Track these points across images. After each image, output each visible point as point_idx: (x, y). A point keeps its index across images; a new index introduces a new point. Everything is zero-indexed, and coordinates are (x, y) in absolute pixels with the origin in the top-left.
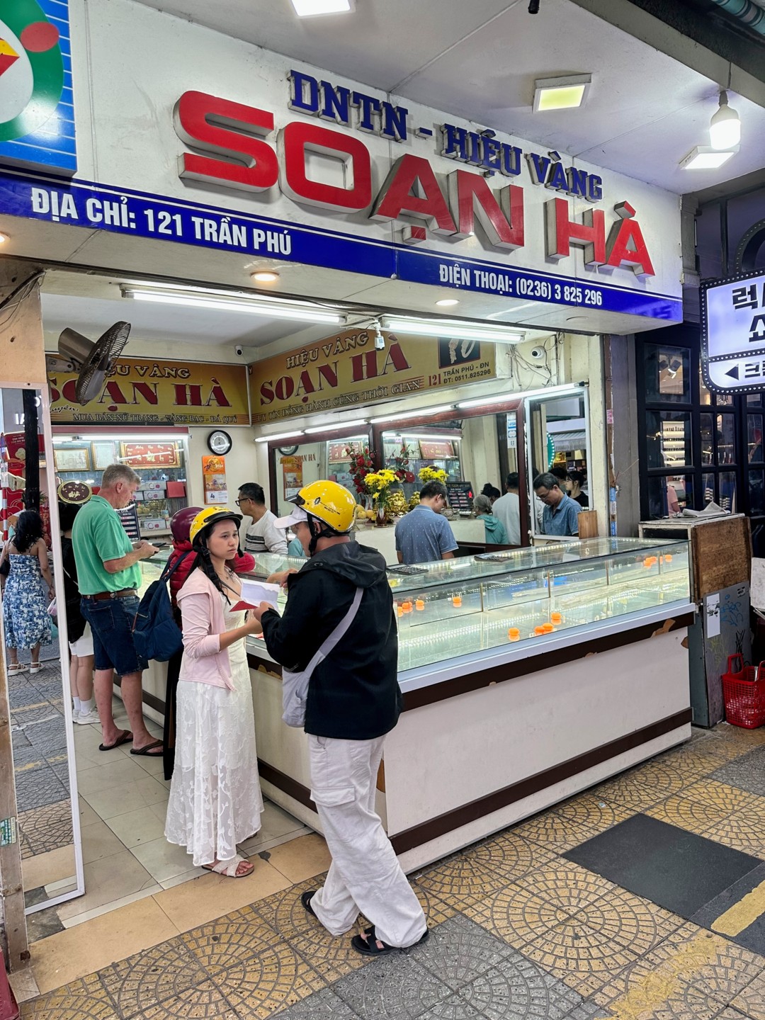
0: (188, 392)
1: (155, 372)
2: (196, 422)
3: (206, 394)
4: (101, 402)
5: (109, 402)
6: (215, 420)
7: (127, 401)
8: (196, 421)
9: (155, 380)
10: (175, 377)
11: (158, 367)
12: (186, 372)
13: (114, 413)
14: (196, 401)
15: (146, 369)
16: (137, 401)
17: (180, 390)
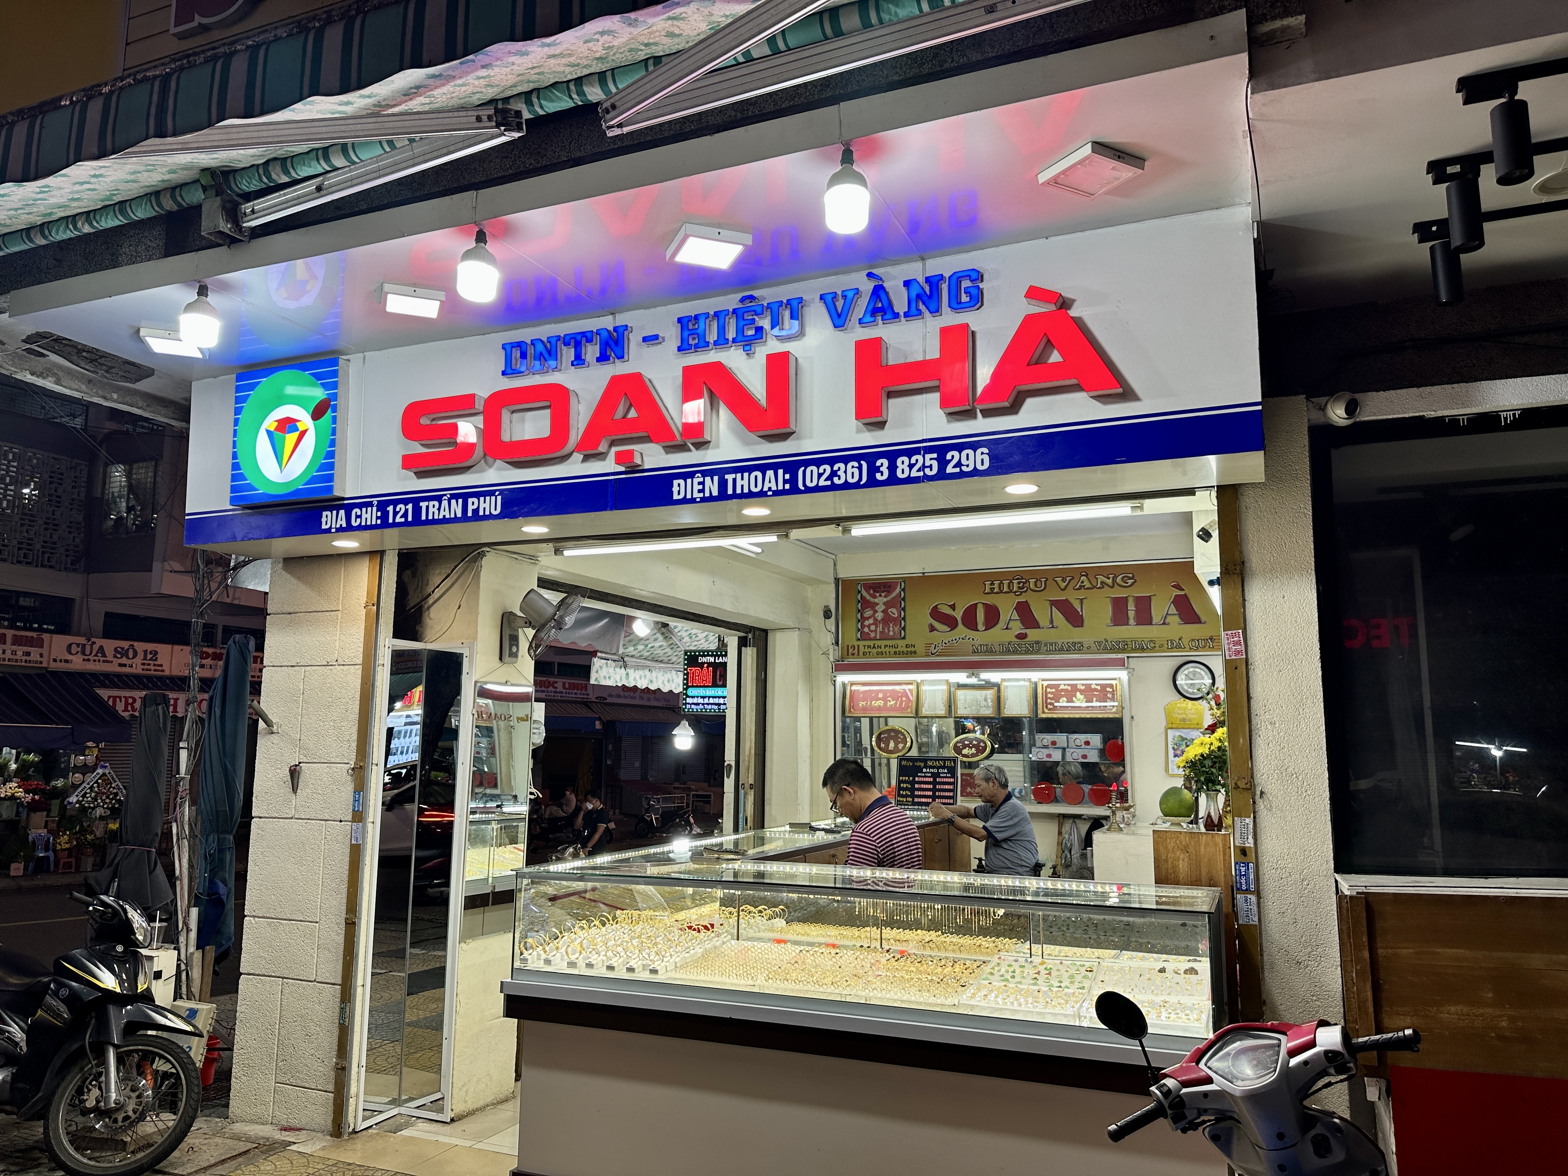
0: (1131, 606)
1: (1082, 582)
2: (1143, 650)
3: (1162, 607)
4: (1007, 628)
5: (1017, 627)
6: (1175, 645)
7: (1041, 624)
8: (1142, 648)
9: (1081, 594)
10: (1112, 587)
11: (1086, 576)
12: (1130, 578)
13: (1023, 642)
14: (1144, 618)
15: (1070, 580)
16: (1055, 625)
17: (1119, 605)
